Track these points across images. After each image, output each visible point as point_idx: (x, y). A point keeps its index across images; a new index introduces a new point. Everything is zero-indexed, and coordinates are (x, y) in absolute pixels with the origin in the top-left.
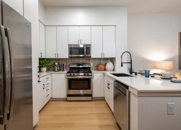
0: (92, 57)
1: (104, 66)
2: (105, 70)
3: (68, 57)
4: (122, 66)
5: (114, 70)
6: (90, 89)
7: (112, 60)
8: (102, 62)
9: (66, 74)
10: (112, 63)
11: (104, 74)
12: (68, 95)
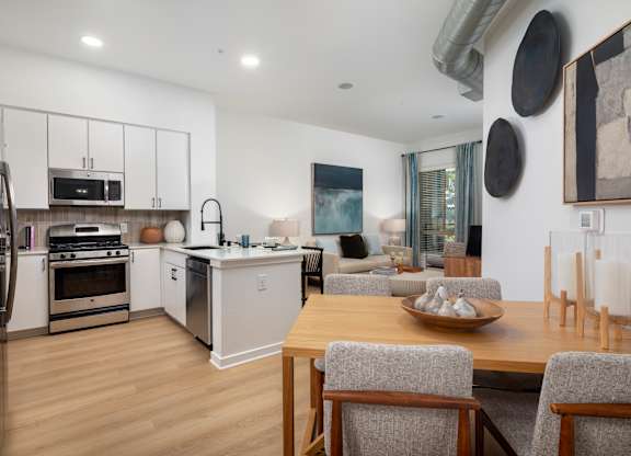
0: (126, 208)
1: (159, 231)
2: (163, 241)
3: (47, 207)
4: (203, 229)
5: (184, 240)
6: (124, 290)
7: (181, 216)
8: (155, 221)
9: (45, 257)
10: (181, 222)
11: (161, 249)
12: (52, 318)
